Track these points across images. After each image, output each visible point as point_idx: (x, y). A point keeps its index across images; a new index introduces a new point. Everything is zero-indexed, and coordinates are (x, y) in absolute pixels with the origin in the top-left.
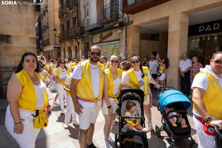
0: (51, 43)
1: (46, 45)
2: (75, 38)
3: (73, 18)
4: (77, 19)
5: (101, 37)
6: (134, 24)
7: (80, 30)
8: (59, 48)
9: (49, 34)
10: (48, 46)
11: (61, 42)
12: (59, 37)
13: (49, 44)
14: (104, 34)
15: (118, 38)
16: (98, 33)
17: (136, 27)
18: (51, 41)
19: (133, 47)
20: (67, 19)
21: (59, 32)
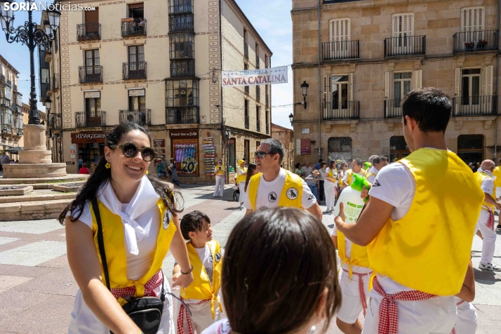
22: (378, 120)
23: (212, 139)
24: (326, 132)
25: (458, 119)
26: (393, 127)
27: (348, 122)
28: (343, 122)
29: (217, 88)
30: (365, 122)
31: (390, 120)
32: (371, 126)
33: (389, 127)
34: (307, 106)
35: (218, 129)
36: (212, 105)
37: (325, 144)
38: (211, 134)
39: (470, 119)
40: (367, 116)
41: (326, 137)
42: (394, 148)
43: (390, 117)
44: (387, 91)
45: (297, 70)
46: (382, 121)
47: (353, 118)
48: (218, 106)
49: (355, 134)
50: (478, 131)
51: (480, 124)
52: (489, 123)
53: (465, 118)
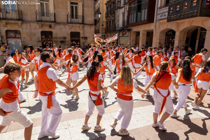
0: (100, 32)
1: (97, 33)
2: (112, 32)
3: (112, 20)
4: (114, 21)
5: (123, 34)
6: (133, 31)
7: (115, 28)
8: (105, 35)
9: (99, 26)
10: (98, 34)
11: (105, 33)
12: (105, 29)
13: (99, 33)
14: (124, 33)
15: (128, 36)
16: (122, 32)
17: (134, 32)
18: (100, 31)
19: (132, 40)
20: (110, 20)
21: (105, 26)
22: (34, 22)
24: (4, 27)
25: (69, 24)
26: (42, 26)
27: (16, 22)
28: (13, 22)
30: (26, 23)
31: (40, 23)
32: (30, 25)
33: (39, 26)
37: (4, 34)
39: (74, 25)
40: (27, 19)
41: (4, 29)
42: (44, 37)
43: (39, 21)
46: (36, 23)
47: (19, 20)
49: (21, 28)
50: (78, 31)
51: (78, 27)
52: (81, 27)
53: (72, 24)
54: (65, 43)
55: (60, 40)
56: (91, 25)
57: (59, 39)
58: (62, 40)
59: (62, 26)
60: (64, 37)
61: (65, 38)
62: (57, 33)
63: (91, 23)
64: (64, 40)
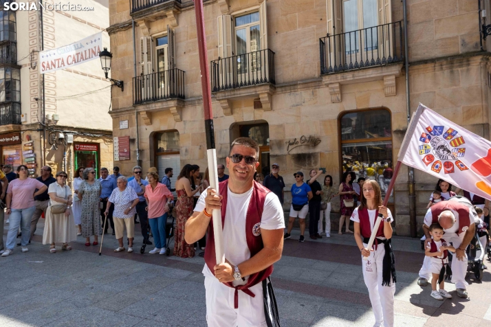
23: (32, 143)
24: (147, 124)
26: (231, 107)
29: (36, 75)
30: (193, 103)
31: (219, 95)
33: (224, 108)
34: (125, 86)
35: (38, 130)
36: (32, 100)
37: (146, 143)
38: (32, 138)
39: (349, 76)
41: (147, 131)
44: (221, 46)
45: (113, 35)
48: (37, 99)
49: (182, 123)
50: (375, 102)
51: (378, 86)
52: (390, 81)
53: (339, 76)
54: (316, 163)
55: (295, 152)
56: (456, 60)
57: (291, 147)
58: (302, 150)
59: (304, 94)
60: (310, 137)
61: (314, 142)
62: (281, 126)
63: (461, 50)
64: (311, 151)
